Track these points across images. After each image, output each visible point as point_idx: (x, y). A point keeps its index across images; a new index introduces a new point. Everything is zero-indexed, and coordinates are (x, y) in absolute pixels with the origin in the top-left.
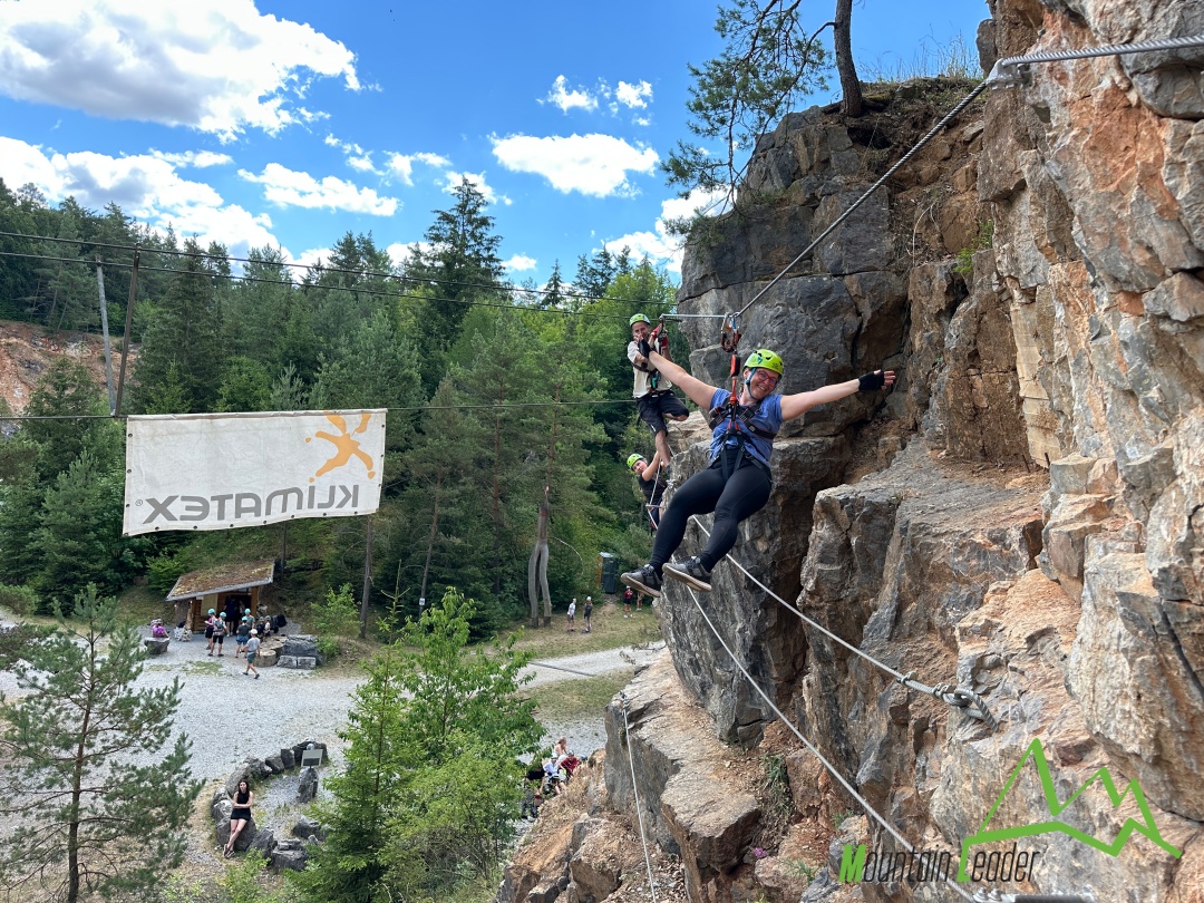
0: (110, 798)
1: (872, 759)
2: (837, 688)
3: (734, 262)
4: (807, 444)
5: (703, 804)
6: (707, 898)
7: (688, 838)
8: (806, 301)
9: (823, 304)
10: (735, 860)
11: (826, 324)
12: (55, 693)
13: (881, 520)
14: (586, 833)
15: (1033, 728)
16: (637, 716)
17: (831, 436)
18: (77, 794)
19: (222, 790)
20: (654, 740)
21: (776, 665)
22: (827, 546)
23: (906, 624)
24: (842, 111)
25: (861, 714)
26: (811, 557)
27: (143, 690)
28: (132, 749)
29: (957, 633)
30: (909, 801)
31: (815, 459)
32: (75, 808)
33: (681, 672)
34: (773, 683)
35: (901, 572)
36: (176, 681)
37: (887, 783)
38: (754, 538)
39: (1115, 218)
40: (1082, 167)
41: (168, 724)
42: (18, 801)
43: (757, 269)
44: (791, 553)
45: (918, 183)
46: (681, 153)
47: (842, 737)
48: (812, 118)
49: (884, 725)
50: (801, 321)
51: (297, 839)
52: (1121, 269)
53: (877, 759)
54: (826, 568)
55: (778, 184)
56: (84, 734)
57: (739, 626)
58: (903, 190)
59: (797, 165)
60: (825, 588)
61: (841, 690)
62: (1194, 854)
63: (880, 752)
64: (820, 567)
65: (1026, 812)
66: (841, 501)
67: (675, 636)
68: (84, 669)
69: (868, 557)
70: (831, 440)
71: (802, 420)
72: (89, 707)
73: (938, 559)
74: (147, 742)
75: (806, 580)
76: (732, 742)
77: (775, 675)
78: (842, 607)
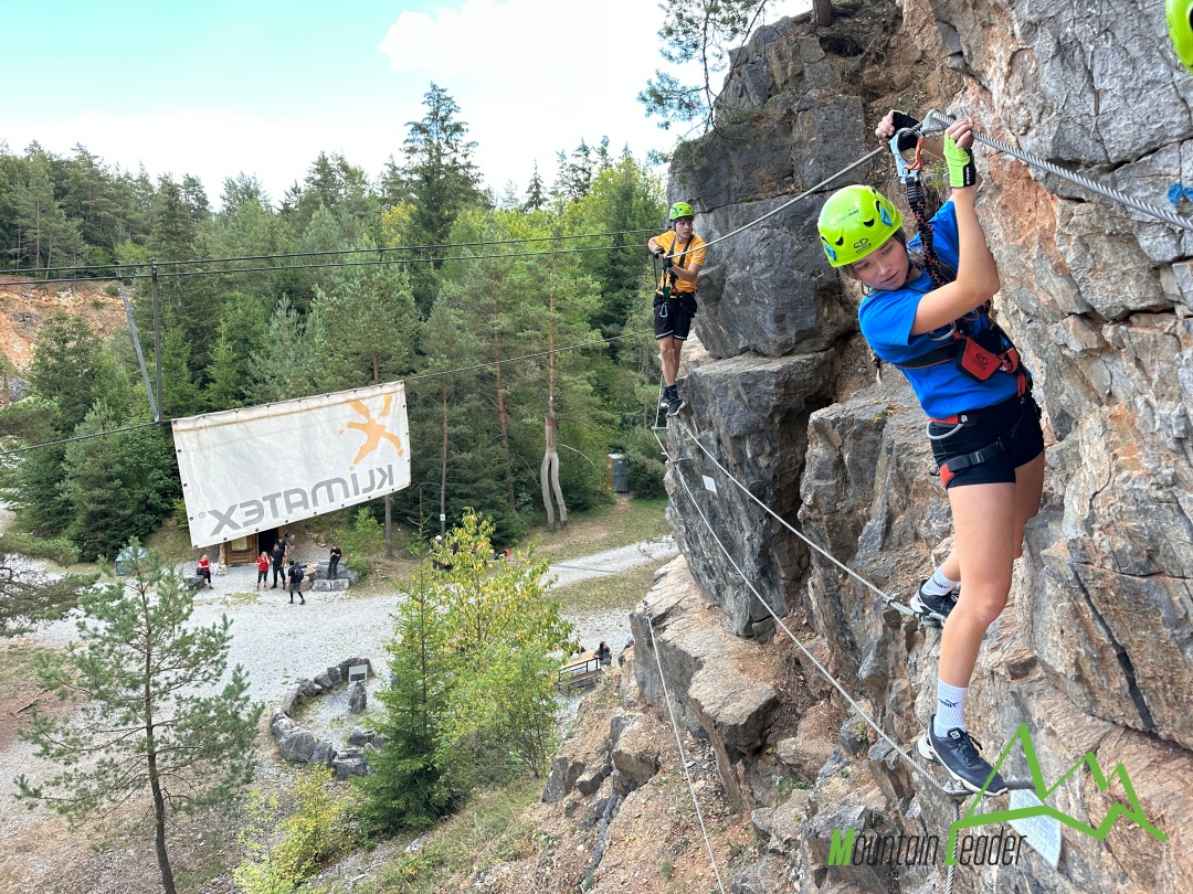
0: (180, 729)
1: (871, 657)
2: (839, 588)
3: (717, 184)
4: (799, 363)
5: (726, 695)
6: (737, 776)
7: (716, 727)
8: (790, 221)
9: (806, 223)
10: (759, 743)
11: (811, 242)
12: (116, 640)
13: (871, 436)
14: (623, 726)
15: (992, 646)
16: (659, 621)
17: (822, 351)
18: (150, 729)
19: (278, 710)
20: (677, 641)
21: (783, 567)
22: (822, 463)
23: (895, 534)
24: (813, 20)
25: (860, 614)
26: (808, 474)
27: (197, 629)
28: (194, 683)
29: (933, 559)
30: (905, 691)
31: (808, 376)
32: (151, 742)
33: (697, 577)
34: (782, 582)
35: (888, 488)
36: (225, 618)
37: (885, 676)
38: (756, 455)
39: (1024, 266)
40: (996, 222)
41: (223, 657)
42: (99, 740)
43: (740, 190)
44: (790, 466)
45: (892, 89)
46: (658, 81)
47: (847, 630)
48: (784, 29)
49: (880, 627)
50: (786, 243)
51: (354, 748)
52: (1031, 307)
53: (876, 657)
54: (822, 483)
55: (756, 101)
56: (149, 674)
57: (747, 534)
58: (878, 97)
59: (771, 80)
60: (823, 501)
61: (843, 589)
62: (1106, 748)
63: (878, 651)
64: (817, 483)
65: (987, 714)
66: (832, 421)
67: (689, 546)
68: (139, 617)
69: (860, 470)
70: (822, 355)
71: (794, 339)
72: (149, 650)
73: (921, 477)
74: (207, 676)
75: (805, 495)
76: (748, 637)
77: (783, 575)
78: (838, 517)
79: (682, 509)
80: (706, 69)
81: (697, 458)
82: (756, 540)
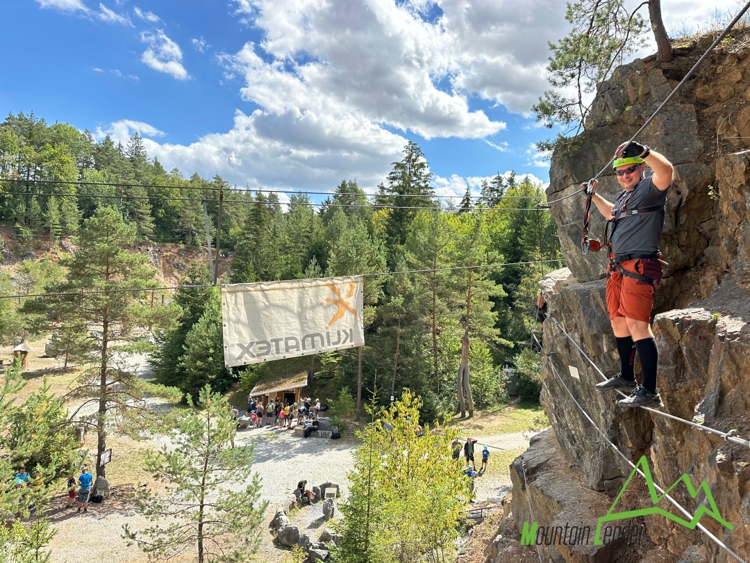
2: (677, 453)
3: (586, 165)
7: (571, 555)
12: (190, 447)
13: (704, 333)
14: (501, 548)
16: (532, 472)
18: (202, 507)
19: (280, 510)
20: (545, 488)
21: (630, 438)
22: (664, 352)
23: (728, 404)
24: (658, 59)
32: (201, 515)
34: (629, 451)
35: (722, 367)
45: (718, 101)
48: (636, 66)
49: (714, 476)
51: (323, 543)
54: (664, 367)
55: (615, 112)
56: (205, 472)
57: (602, 411)
58: (707, 106)
59: (626, 98)
60: (664, 381)
61: (680, 454)
66: (673, 320)
67: (557, 419)
69: (696, 359)
76: (600, 491)
77: (630, 445)
78: (676, 395)
79: (553, 391)
80: (579, 92)
81: (565, 352)
82: (609, 416)
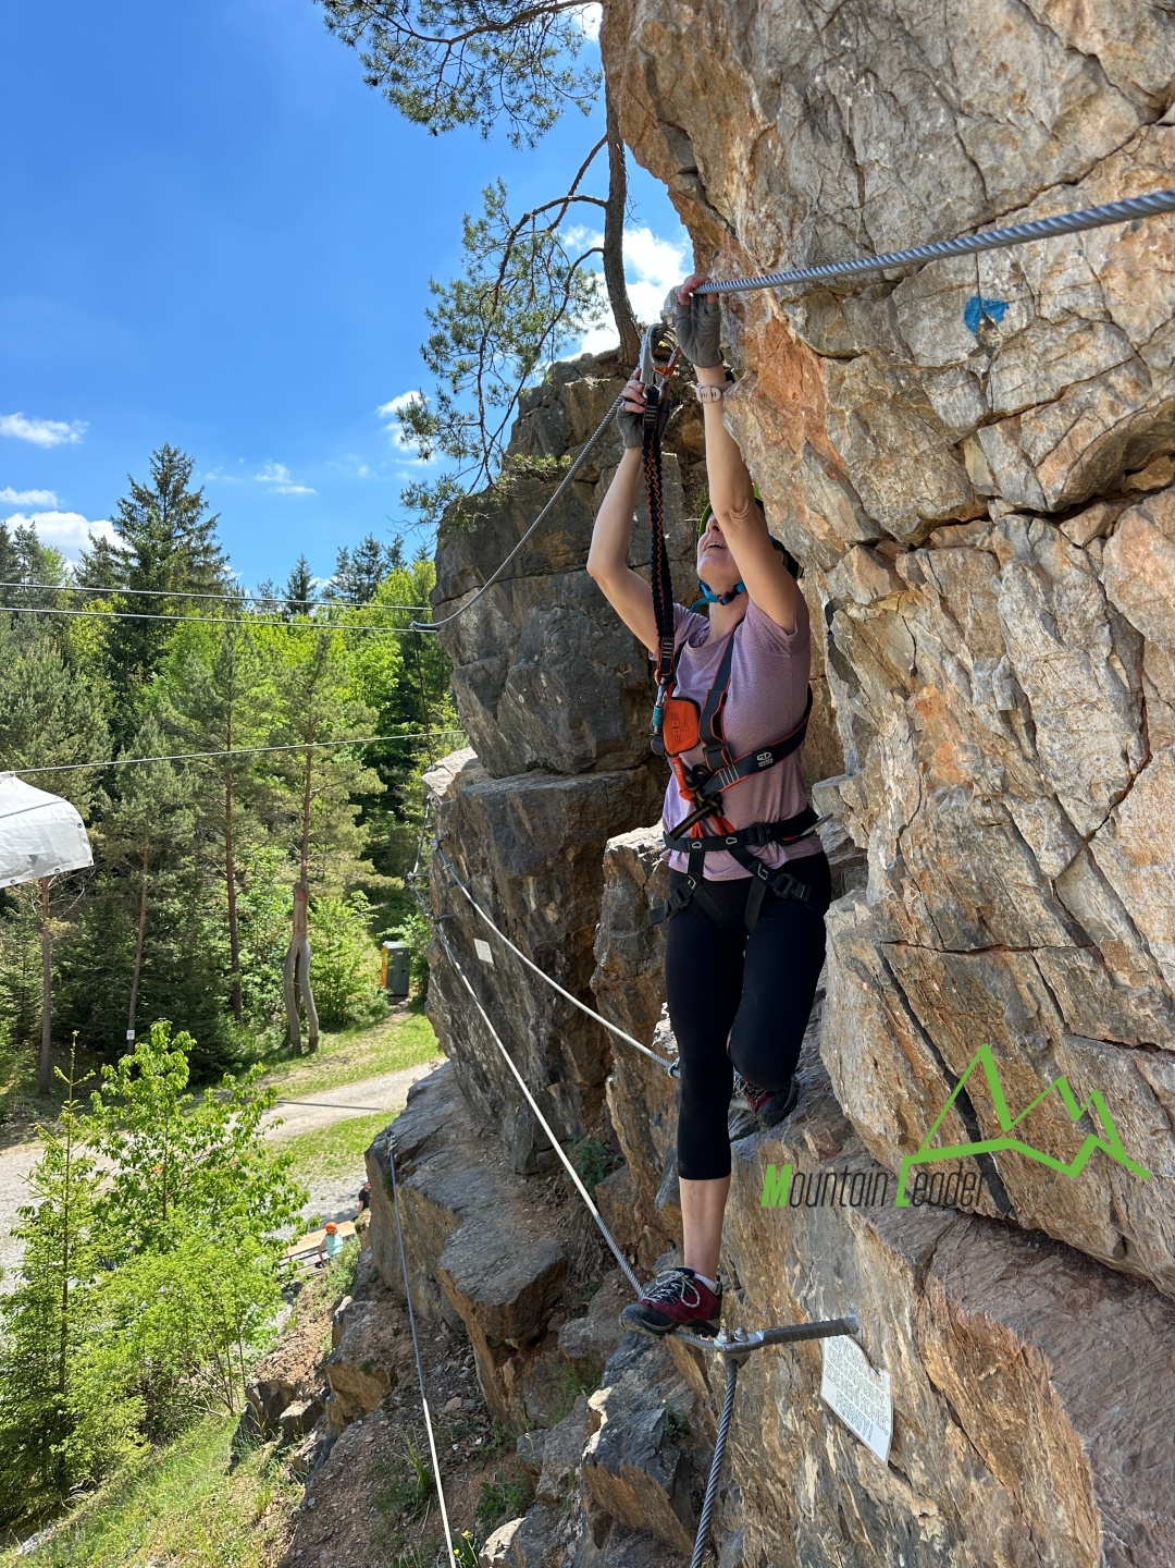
2: (644, 1088)
3: (498, 552)
4: (601, 781)
5: (492, 1262)
6: (504, 1385)
7: (474, 1311)
8: (589, 601)
10: (535, 1331)
11: (615, 629)
16: (408, 1158)
17: (631, 769)
20: (431, 1187)
21: (580, 1067)
22: (621, 908)
24: (620, 360)
25: (664, 1116)
26: (604, 923)
31: (611, 798)
33: (466, 1091)
34: (577, 1090)
38: (542, 906)
39: (790, 481)
43: (528, 561)
48: (585, 368)
50: (584, 627)
52: (802, 546)
54: (622, 936)
57: (532, 1021)
59: (570, 428)
60: (621, 961)
64: (614, 935)
66: (634, 851)
67: (456, 1045)
70: (630, 773)
71: (594, 751)
75: (600, 953)
76: (529, 1175)
77: (579, 1080)
78: (641, 983)
79: (447, 991)
80: (481, 402)
81: (466, 918)
82: (543, 1030)
